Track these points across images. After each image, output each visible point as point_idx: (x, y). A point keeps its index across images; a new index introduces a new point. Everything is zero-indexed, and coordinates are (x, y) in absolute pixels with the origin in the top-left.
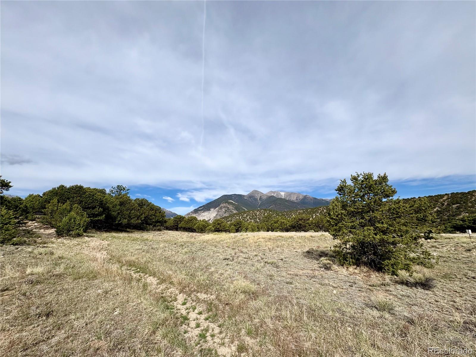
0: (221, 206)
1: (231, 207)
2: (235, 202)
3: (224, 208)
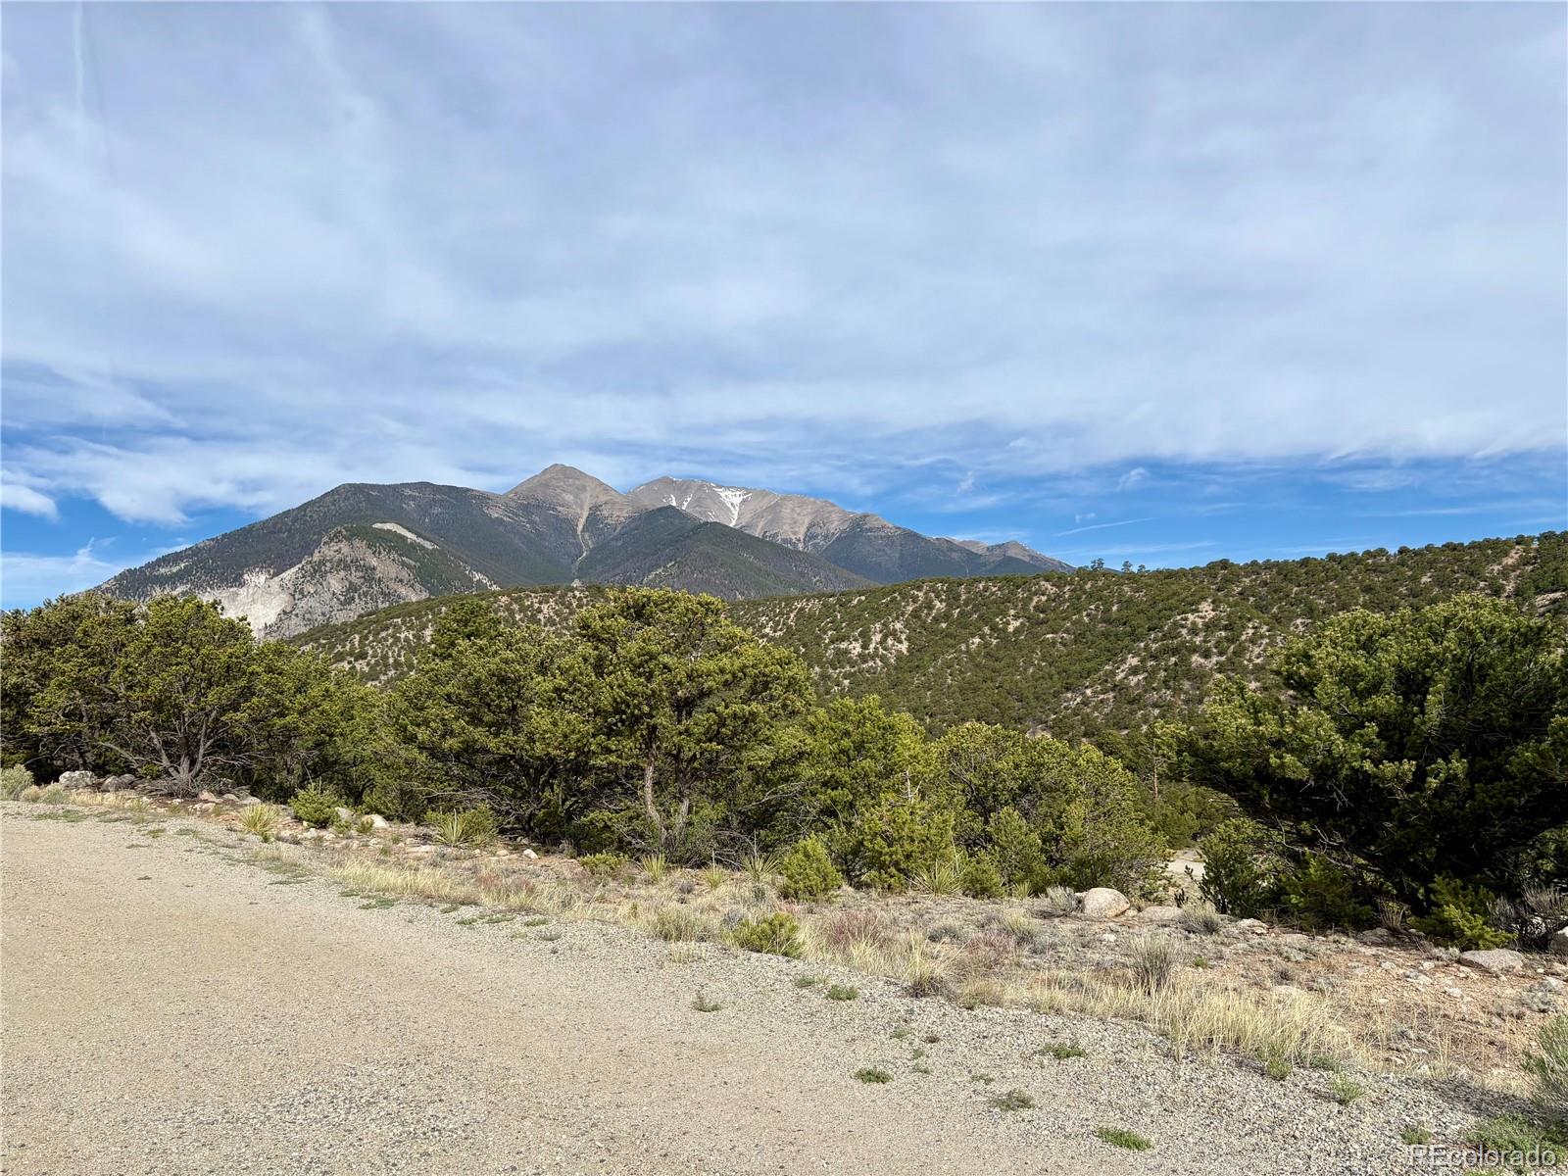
0: (316, 557)
1: (385, 566)
2: (419, 535)
3: (342, 573)
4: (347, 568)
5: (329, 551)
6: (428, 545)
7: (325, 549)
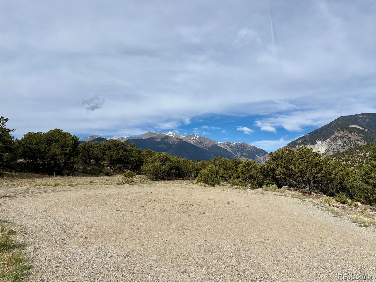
0: (334, 136)
1: (353, 137)
2: (363, 128)
3: (342, 139)
4: (343, 138)
5: (337, 134)
6: (366, 130)
7: (336, 133)
